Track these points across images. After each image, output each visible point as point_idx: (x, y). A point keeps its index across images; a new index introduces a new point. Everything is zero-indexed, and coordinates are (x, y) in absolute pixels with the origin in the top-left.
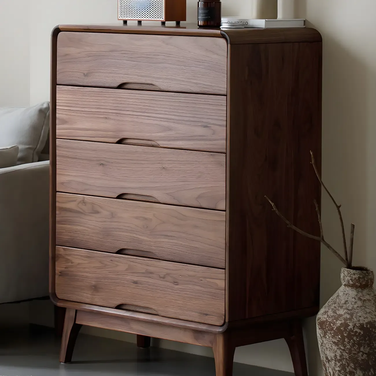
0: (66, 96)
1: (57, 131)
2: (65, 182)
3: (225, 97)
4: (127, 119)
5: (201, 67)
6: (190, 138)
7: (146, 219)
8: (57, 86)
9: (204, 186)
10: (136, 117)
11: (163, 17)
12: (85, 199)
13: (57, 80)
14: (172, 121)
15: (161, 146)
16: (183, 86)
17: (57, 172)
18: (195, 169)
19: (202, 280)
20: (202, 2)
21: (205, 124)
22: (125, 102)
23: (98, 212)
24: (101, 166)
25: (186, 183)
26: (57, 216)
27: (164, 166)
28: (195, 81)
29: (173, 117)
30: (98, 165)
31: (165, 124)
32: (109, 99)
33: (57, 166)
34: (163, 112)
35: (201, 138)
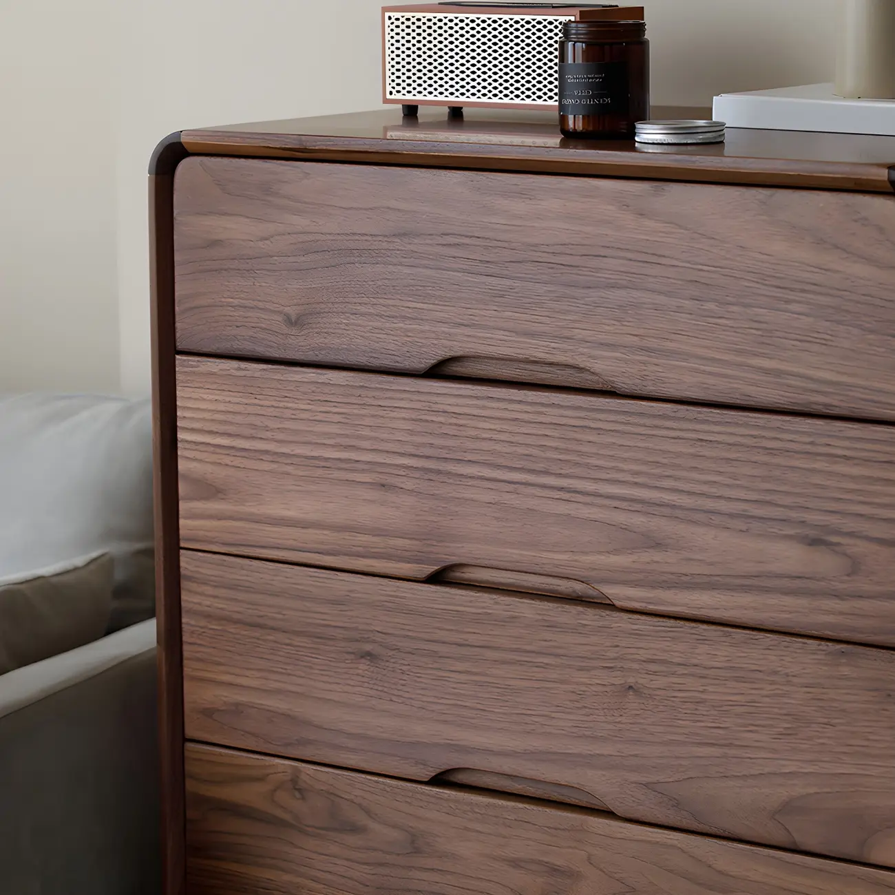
0: (217, 398)
1: (182, 522)
2: (218, 710)
4: (469, 494)
5: (792, 307)
7: (554, 870)
8: (177, 357)
9: (809, 769)
10: (511, 487)
12: (303, 777)
13: (178, 335)
14: (667, 511)
15: (618, 604)
16: (711, 381)
17: (187, 671)
18: (767, 700)
21: (812, 533)
22: (461, 428)
23: (355, 829)
24: (363, 660)
25: (733, 752)
27: (631, 680)
28: (766, 363)
29: (667, 497)
30: (352, 656)
31: (638, 521)
32: (392, 414)
33: (185, 647)
34: (629, 478)
35: (798, 585)
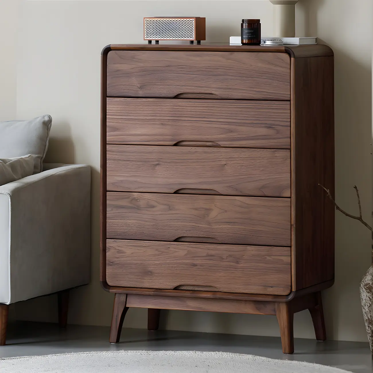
0: (118, 107)
3: (289, 102)
4: (185, 124)
5: (263, 77)
6: (251, 138)
8: (107, 98)
9: (268, 178)
11: (194, 37)
13: (108, 92)
14: (234, 124)
15: (222, 146)
17: (107, 174)
18: (258, 163)
19: (266, 258)
20: (246, 24)
21: (268, 126)
23: (153, 207)
24: (157, 166)
26: (107, 213)
27: (225, 163)
28: (257, 90)
29: (235, 121)
30: (154, 165)
31: (227, 127)
32: (166, 107)
